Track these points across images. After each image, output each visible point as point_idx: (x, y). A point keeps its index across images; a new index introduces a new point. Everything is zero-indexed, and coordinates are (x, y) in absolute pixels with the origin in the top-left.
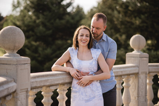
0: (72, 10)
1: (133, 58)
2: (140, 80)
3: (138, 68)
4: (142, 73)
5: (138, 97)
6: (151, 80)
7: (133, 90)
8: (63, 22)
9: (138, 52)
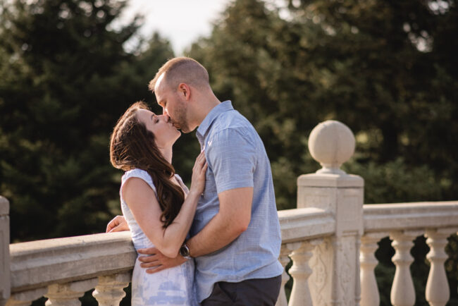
0: (138, 47)
1: (317, 191)
2: (340, 255)
3: (332, 221)
4: (346, 234)
6: (372, 255)
7: (319, 285)
8: (113, 81)
9: (334, 173)
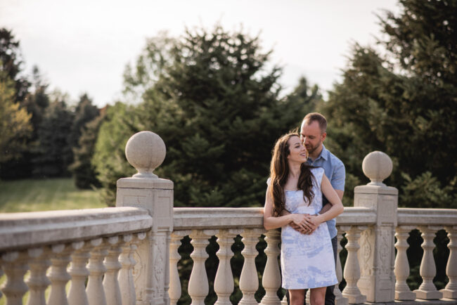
3: (374, 215)
4: (384, 225)
5: (375, 270)
